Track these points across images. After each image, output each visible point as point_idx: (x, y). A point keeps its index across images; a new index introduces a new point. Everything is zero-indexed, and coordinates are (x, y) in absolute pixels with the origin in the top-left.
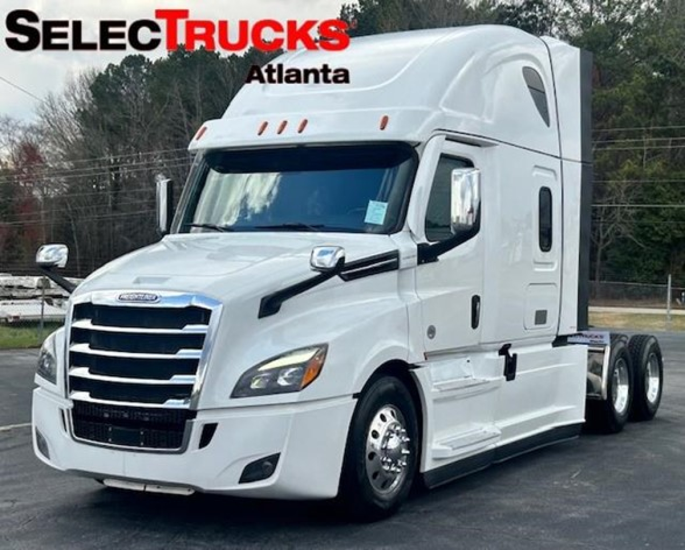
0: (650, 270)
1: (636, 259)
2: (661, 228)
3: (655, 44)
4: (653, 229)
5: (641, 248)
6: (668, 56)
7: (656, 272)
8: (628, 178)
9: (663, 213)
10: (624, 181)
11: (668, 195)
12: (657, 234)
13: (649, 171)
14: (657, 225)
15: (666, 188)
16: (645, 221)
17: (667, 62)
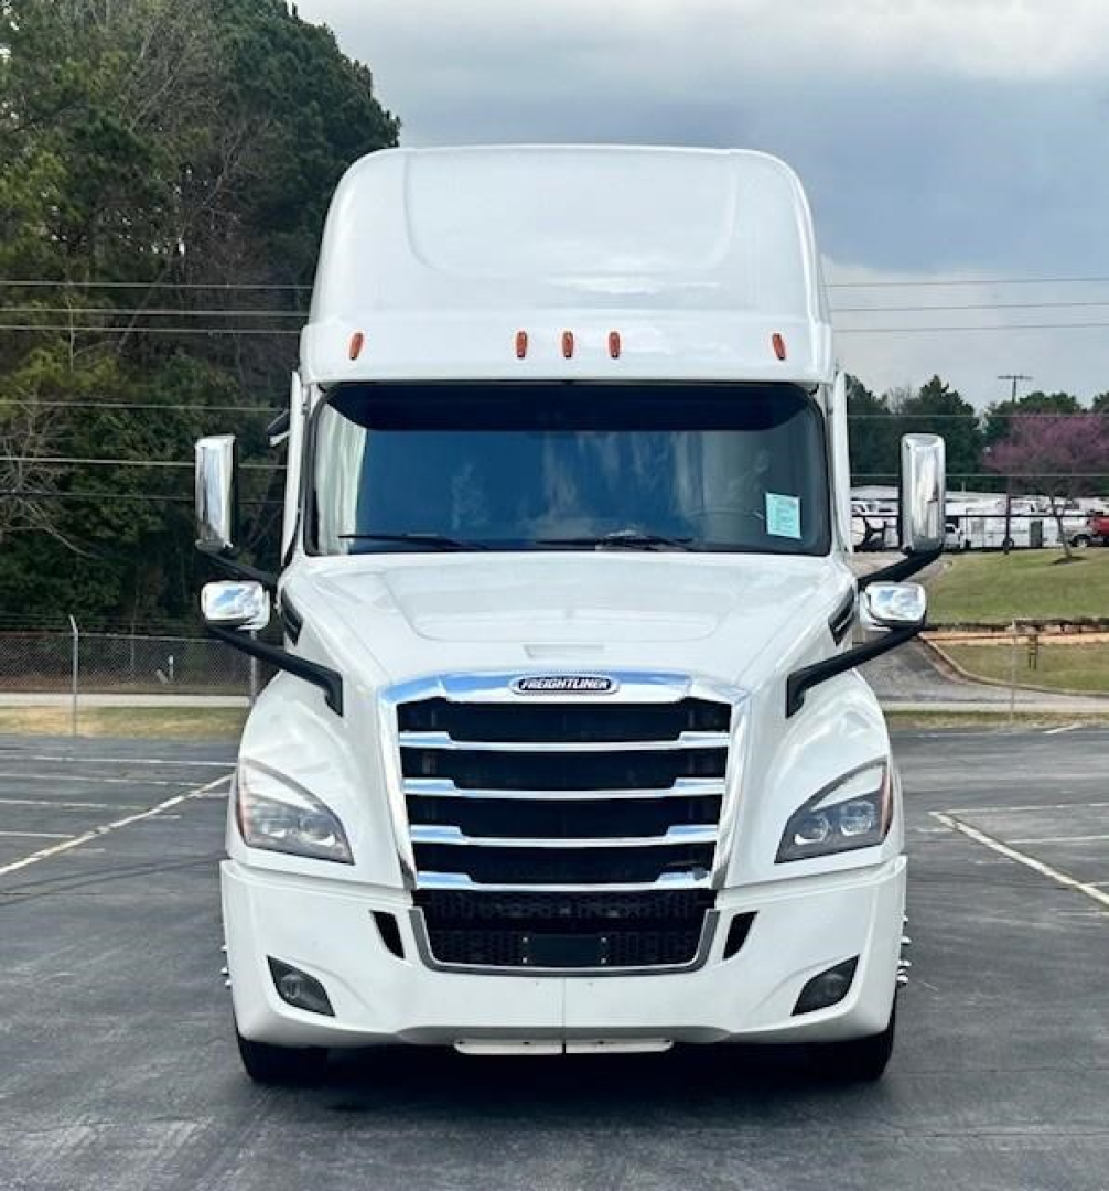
0: (90, 607)
1: (55, 581)
2: (116, 509)
3: (76, 81)
4: (97, 512)
5: (71, 554)
6: (109, 113)
7: (106, 611)
8: (42, 394)
9: (118, 474)
10: (34, 401)
11: (128, 435)
12: (107, 523)
13: (87, 380)
14: (105, 501)
15: (121, 420)
16: (77, 492)
17: (107, 128)
